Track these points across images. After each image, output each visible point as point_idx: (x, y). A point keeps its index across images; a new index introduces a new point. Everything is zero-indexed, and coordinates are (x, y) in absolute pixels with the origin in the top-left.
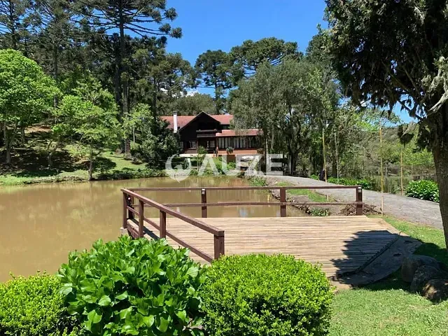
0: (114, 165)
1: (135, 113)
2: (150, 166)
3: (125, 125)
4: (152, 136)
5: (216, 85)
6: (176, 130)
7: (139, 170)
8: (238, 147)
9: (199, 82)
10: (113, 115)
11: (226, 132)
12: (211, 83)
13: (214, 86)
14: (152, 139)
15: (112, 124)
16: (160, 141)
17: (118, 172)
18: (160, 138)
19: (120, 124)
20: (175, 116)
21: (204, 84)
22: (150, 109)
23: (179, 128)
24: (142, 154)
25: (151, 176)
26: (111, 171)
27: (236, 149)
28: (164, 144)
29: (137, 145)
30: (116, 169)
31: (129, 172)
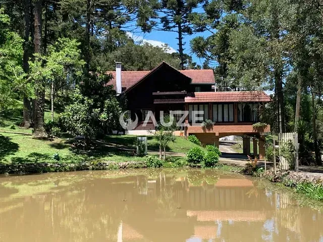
0: (15, 147)
1: (54, 54)
2: (77, 150)
3: (35, 75)
4: (81, 96)
5: (180, 27)
6: (119, 91)
7: (57, 158)
8: (220, 119)
9: (154, 24)
10: (12, 56)
11: (201, 96)
12: (171, 25)
13: (177, 29)
14: (82, 102)
15: (11, 74)
16: (95, 106)
17: (20, 160)
18: (96, 101)
19: (25, 75)
20: (118, 70)
21: (161, 26)
22: (79, 47)
23: (123, 89)
24: (64, 129)
25: (79, 169)
26: (8, 159)
27: (218, 123)
28: (102, 111)
29: (56, 115)
30: (18, 155)
31: (40, 161)
